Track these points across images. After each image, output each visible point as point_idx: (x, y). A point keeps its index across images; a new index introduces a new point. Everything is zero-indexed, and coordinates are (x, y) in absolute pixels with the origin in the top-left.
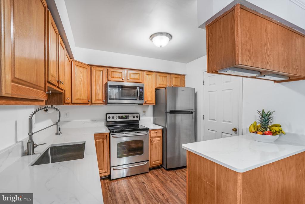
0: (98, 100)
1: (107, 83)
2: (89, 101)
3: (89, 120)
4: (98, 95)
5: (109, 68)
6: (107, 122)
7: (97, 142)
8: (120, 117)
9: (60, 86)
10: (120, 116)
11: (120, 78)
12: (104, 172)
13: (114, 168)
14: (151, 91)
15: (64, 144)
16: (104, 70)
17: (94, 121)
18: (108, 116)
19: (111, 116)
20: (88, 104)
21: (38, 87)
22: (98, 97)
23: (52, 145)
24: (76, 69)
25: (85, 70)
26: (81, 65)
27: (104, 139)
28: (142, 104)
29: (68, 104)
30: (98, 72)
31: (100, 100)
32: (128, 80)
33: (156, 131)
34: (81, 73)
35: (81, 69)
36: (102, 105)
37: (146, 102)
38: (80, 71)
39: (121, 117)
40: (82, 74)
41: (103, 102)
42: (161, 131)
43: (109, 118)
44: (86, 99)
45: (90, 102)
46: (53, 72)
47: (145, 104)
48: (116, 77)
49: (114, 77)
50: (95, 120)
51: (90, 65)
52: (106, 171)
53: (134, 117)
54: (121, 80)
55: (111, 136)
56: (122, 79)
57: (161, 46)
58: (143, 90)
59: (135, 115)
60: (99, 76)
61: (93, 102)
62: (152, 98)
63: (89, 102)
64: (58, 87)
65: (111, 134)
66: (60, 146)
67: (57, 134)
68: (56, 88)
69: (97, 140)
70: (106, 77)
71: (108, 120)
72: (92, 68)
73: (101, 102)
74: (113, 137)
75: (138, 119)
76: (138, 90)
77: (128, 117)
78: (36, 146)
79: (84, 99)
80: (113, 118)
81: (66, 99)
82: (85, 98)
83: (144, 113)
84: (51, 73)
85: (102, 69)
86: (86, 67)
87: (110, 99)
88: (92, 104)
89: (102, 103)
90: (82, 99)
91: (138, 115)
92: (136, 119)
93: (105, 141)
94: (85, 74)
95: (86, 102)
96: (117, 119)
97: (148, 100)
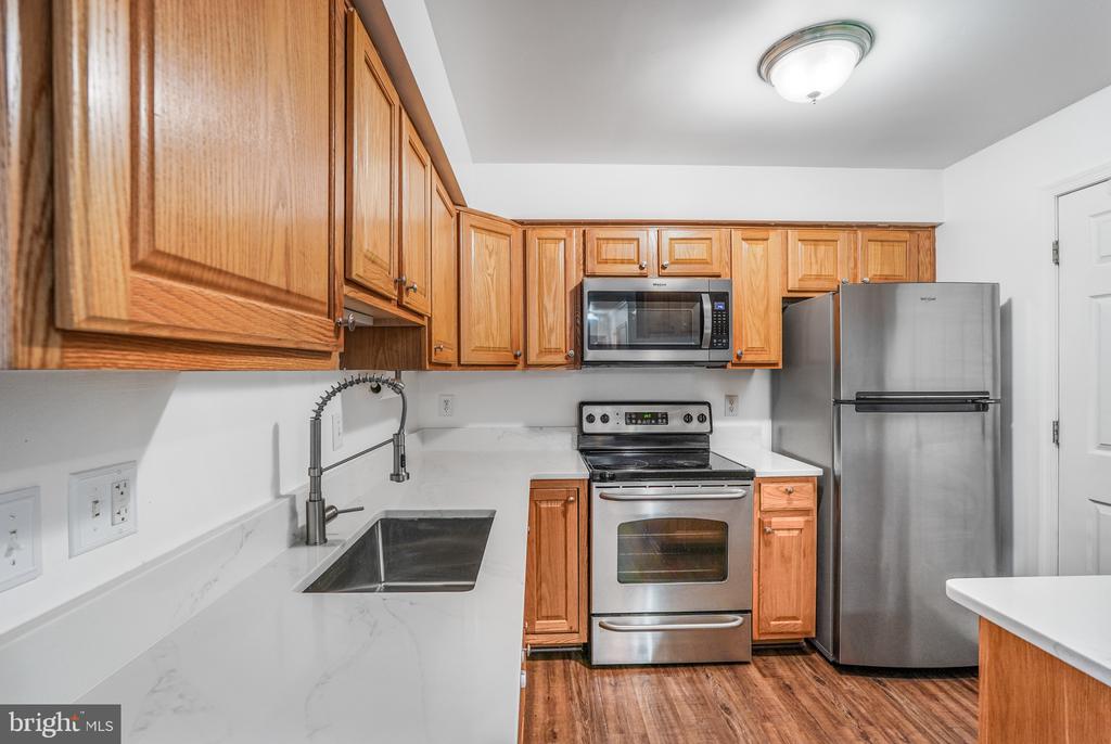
0: (549, 351)
1: (581, 285)
2: (516, 357)
3: (518, 426)
4: (551, 331)
5: (587, 228)
6: (582, 435)
7: (543, 513)
8: (632, 418)
9: (405, 299)
10: (630, 414)
11: (630, 262)
12: (566, 629)
13: (604, 620)
14: (762, 308)
15: (425, 512)
16: (570, 235)
17: (536, 428)
18: (587, 410)
19: (597, 411)
20: (514, 366)
21: (294, 300)
22: (549, 341)
23: (387, 512)
24: (474, 242)
25: (504, 242)
26: (490, 225)
27: (567, 502)
28: (722, 365)
30: (550, 246)
31: (557, 351)
32: (664, 267)
33: (789, 486)
34: (490, 257)
35: (491, 240)
36: (564, 368)
37: (739, 357)
38: (487, 247)
39: (636, 419)
40: (494, 257)
41: (567, 357)
42: (810, 485)
43: (591, 419)
44: (505, 350)
45: (521, 358)
46: (375, 245)
47: (733, 365)
48: (615, 261)
49: (606, 262)
50: (541, 428)
51: (522, 223)
52: (575, 628)
53: (688, 419)
54: (635, 269)
55: (596, 493)
56: (641, 268)
57: (814, 95)
58: (727, 307)
59: (694, 411)
60: (553, 262)
61: (532, 359)
62: (767, 340)
63: (516, 360)
64: (400, 305)
65: (594, 484)
66: (412, 521)
67: (396, 477)
68: (392, 309)
69: (544, 505)
70: (578, 263)
71: (588, 428)
72: (529, 233)
73: (560, 359)
74: (602, 496)
75: (704, 427)
76: (707, 306)
77: (665, 418)
78: (334, 515)
79: (500, 349)
80: (605, 419)
81: (434, 347)
82: (506, 343)
83: (731, 403)
84: (366, 247)
85: (561, 233)
86: (508, 229)
87: (591, 347)
88: (527, 366)
89: (564, 361)
90: (495, 350)
91: (704, 410)
92: (694, 427)
93: (573, 509)
94: (505, 255)
95: (508, 358)
96: (618, 425)
97: (750, 350)
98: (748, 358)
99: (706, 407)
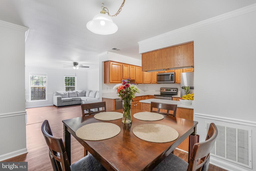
6: (161, 92)
8: (166, 90)
9: (130, 79)
17: (156, 91)
29: (142, 83)
31: (155, 82)
33: (176, 98)
37: (176, 82)
42: (179, 98)
43: (161, 90)
53: (174, 90)
59: (175, 89)
71: (161, 91)
73: (155, 83)
75: (176, 92)
76: (170, 76)
77: (171, 90)
80: (163, 90)
81: (136, 82)
88: (152, 83)
90: (148, 82)
92: (175, 91)
95: (150, 82)
96: (164, 91)
97: (179, 81)
98: (178, 82)
99: (176, 89)
